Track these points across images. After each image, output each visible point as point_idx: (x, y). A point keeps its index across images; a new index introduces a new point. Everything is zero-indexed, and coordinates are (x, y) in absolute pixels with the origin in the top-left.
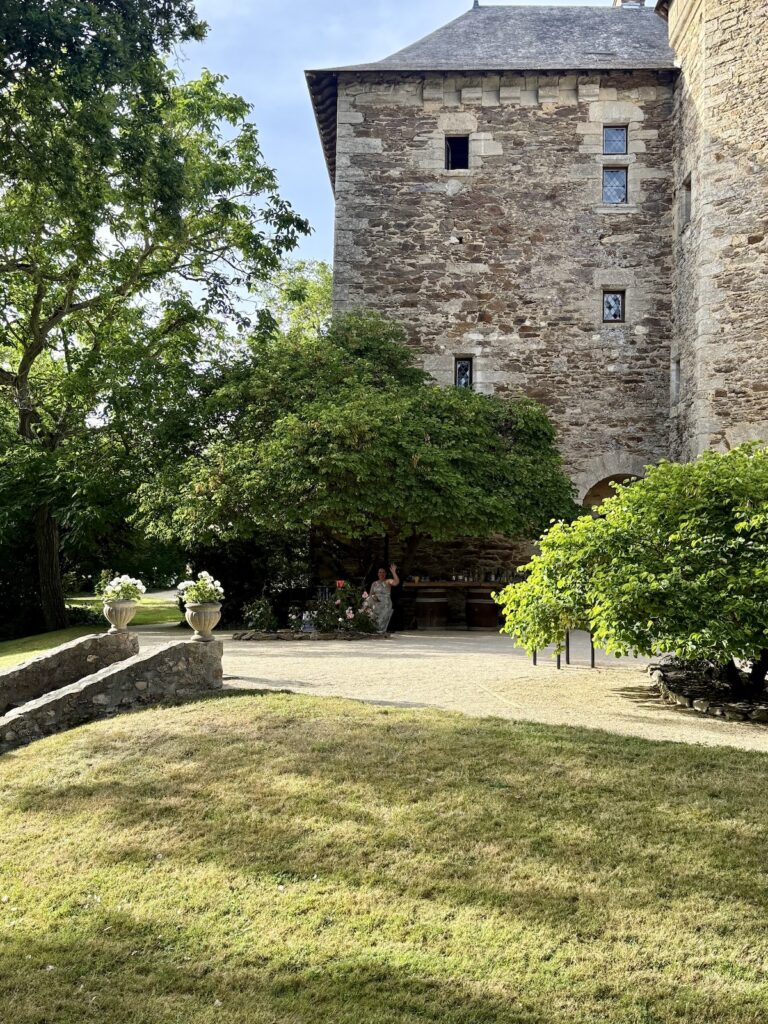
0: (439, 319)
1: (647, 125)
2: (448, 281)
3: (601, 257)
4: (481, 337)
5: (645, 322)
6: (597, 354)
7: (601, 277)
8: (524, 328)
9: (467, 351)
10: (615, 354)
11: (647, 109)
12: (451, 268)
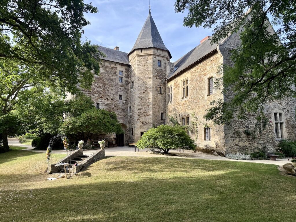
0: (94, 97)
1: (126, 72)
2: (96, 91)
3: (119, 90)
4: (101, 100)
5: (125, 101)
6: (118, 105)
7: (119, 93)
8: (108, 100)
9: (99, 102)
10: (121, 105)
11: (126, 69)
12: (96, 89)
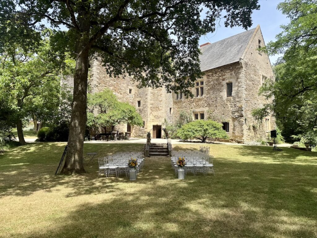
3: (129, 84)
8: (120, 93)
10: (131, 99)
